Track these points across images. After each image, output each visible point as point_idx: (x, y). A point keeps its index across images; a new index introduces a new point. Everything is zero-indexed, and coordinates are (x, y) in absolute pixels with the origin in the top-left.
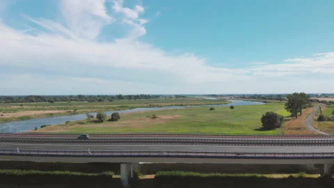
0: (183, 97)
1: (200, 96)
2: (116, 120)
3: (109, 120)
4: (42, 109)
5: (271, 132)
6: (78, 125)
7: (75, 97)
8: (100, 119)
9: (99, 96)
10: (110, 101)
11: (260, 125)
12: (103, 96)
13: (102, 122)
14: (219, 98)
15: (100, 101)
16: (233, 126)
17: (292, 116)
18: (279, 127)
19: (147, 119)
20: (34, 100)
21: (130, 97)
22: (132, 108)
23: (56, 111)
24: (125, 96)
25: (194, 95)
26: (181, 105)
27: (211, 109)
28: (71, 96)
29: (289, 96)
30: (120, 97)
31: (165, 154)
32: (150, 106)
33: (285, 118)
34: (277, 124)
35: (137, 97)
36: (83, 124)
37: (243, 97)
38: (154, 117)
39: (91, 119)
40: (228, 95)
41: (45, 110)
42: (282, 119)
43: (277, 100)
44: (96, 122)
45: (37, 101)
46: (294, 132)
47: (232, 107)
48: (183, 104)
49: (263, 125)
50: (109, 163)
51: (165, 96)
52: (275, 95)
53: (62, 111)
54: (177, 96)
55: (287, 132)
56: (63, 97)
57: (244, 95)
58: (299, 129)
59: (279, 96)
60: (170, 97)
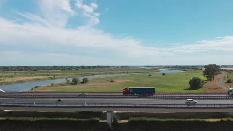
0: (127, 67)
1: (138, 66)
2: (86, 83)
3: (81, 83)
4: (30, 76)
5: (196, 91)
6: (60, 86)
7: (51, 67)
8: (75, 82)
9: (68, 66)
10: (76, 69)
11: (188, 86)
12: (70, 67)
13: (76, 84)
14: (152, 68)
15: (69, 70)
16: (169, 87)
17: (208, 80)
18: (201, 87)
19: (107, 82)
20: (23, 69)
21: (89, 67)
22: (93, 75)
23: (42, 77)
24: (86, 66)
25: (133, 66)
26: (127, 73)
27: (149, 75)
28: (48, 67)
29: (206, 66)
30: (83, 67)
31: (138, 105)
32: (106, 74)
33: (205, 82)
34: (200, 86)
35: (94, 67)
36: (64, 85)
37: (168, 67)
38: (112, 81)
39: (69, 82)
40: (158, 66)
41: (33, 76)
42: (203, 82)
43: (193, 69)
44: (72, 84)
45: (25, 70)
46: (213, 91)
47: (163, 74)
48: (129, 72)
49: (191, 86)
50: (92, 112)
51: (114, 67)
52: (190, 66)
53: (45, 77)
54: (122, 67)
55: (208, 91)
56: (43, 67)
57: (168, 66)
58: (217, 89)
59: (193, 66)
60: (118, 67)
